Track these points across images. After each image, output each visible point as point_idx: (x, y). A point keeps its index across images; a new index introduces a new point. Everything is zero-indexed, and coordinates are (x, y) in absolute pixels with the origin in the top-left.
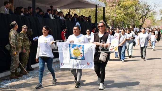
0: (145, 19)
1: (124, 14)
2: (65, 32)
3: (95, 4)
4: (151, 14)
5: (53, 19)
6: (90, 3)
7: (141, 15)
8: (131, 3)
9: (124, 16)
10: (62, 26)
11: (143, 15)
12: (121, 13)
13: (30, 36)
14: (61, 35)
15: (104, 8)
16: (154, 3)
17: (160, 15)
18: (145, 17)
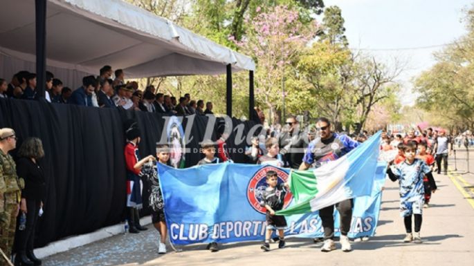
0: (370, 105)
1: (309, 92)
2: (135, 144)
3: (225, 63)
4: (386, 91)
6: (210, 57)
7: (359, 92)
8: (328, 58)
9: (310, 96)
11: (367, 91)
12: (300, 87)
13: (34, 160)
14: (126, 154)
15: (251, 73)
16: (396, 59)
17: (413, 92)
18: (371, 99)
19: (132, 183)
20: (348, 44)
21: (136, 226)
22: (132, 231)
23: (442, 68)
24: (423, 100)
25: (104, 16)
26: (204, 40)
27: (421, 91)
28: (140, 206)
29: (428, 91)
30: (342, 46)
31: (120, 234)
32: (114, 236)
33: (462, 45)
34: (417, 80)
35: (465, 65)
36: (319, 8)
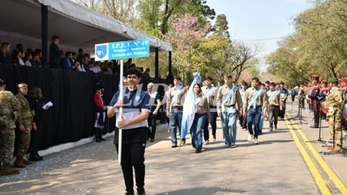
0: (241, 71)
1: (204, 64)
2: (101, 93)
3: (154, 47)
4: (250, 63)
5: (83, 72)
7: (234, 63)
8: (215, 44)
9: (205, 66)
10: (98, 84)
11: (239, 63)
13: (37, 101)
15: (170, 53)
16: (255, 45)
17: (266, 64)
18: (241, 68)
19: (98, 114)
20: (229, 36)
21: (99, 138)
22: (97, 141)
23: (282, 51)
24: (271, 69)
25: (82, 19)
26: (142, 33)
27: (270, 63)
28: (102, 127)
29: (273, 64)
30: (226, 38)
31: (91, 142)
32: (87, 143)
33: (294, 38)
34: (268, 57)
35: (295, 49)
36: (212, 16)
